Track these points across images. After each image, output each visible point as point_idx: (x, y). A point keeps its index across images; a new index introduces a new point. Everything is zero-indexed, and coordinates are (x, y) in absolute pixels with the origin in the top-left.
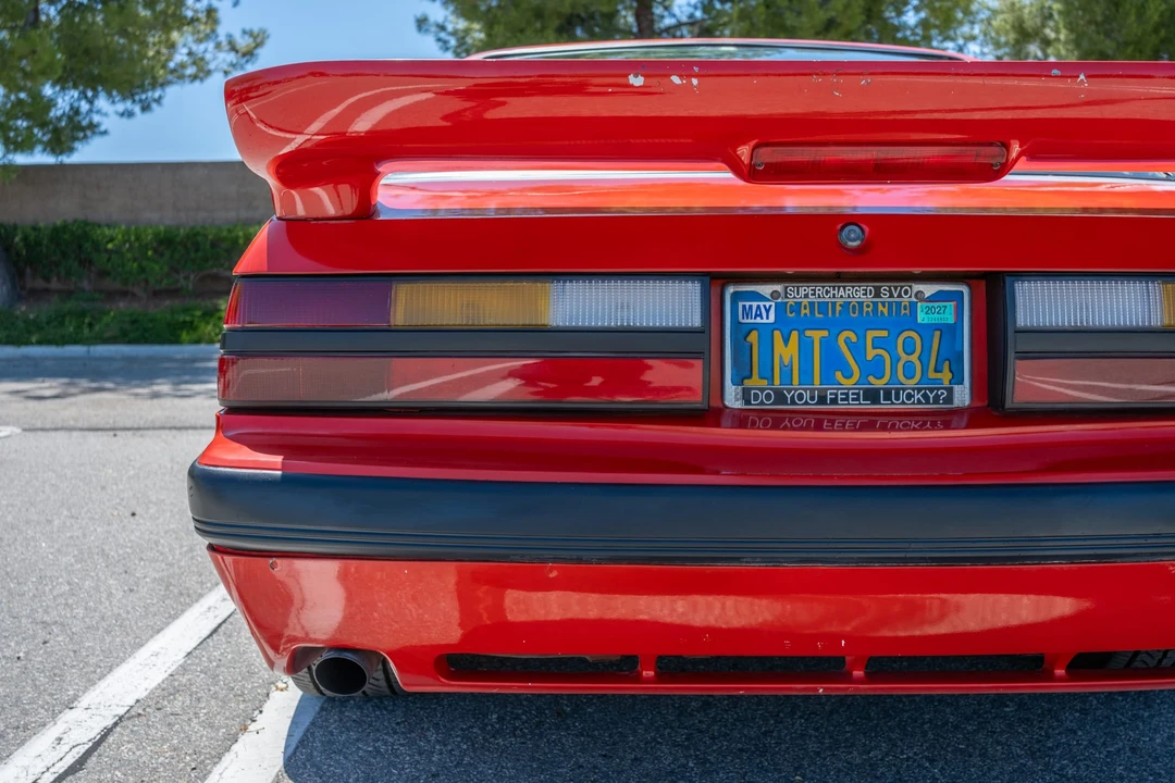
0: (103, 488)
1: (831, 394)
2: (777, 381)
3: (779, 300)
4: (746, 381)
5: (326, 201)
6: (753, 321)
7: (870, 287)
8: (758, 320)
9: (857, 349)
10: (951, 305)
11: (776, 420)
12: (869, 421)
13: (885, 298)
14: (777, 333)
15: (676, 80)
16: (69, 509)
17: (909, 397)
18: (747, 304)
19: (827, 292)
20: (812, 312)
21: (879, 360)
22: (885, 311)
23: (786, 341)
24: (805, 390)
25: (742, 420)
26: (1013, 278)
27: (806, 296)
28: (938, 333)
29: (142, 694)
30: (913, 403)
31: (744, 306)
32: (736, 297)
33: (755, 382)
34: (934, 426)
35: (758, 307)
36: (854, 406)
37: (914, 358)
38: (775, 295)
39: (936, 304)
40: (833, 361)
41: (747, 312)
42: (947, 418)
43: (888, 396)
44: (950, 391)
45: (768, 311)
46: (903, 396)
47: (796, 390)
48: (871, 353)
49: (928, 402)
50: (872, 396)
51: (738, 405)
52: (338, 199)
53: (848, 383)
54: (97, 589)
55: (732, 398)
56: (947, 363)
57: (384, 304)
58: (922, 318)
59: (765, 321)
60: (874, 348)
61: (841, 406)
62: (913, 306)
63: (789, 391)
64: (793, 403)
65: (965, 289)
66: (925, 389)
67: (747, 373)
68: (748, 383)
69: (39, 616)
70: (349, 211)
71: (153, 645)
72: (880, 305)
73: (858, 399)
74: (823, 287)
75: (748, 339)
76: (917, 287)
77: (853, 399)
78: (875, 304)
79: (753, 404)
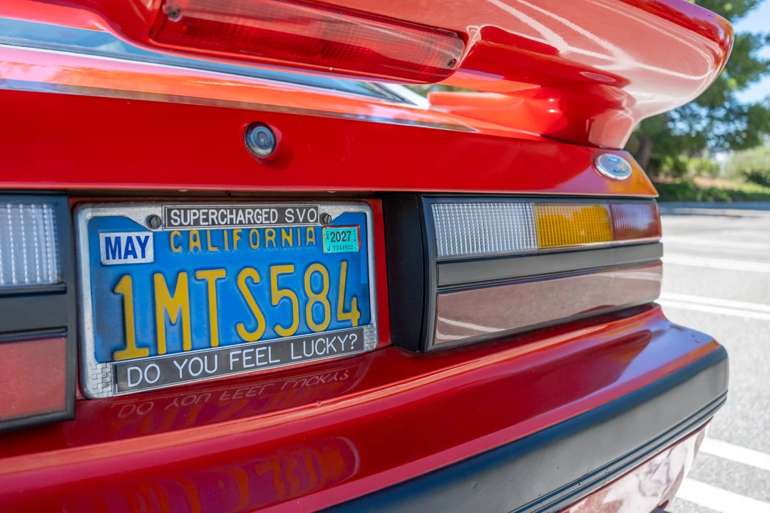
1: (234, 356)
2: (162, 348)
3: (160, 229)
4: (118, 355)
6: (123, 261)
7: (273, 209)
8: (131, 259)
9: (261, 292)
10: (356, 231)
13: (290, 223)
14: (159, 278)
17: (321, 346)
18: (113, 236)
19: (223, 216)
20: (204, 246)
21: (286, 305)
22: (290, 239)
23: (172, 288)
24: (201, 356)
26: (431, 200)
27: (197, 222)
28: (344, 264)
30: (325, 354)
31: (108, 240)
33: (131, 353)
35: (130, 240)
36: (260, 368)
37: (322, 297)
38: (152, 221)
39: (341, 230)
40: (233, 311)
41: (113, 248)
43: (298, 349)
44: (360, 333)
45: (143, 246)
46: (314, 347)
47: (190, 357)
48: (277, 296)
49: (339, 351)
50: (281, 351)
53: (253, 339)
55: (98, 383)
56: (355, 299)
58: (328, 247)
59: (140, 260)
60: (280, 288)
61: (246, 371)
62: (318, 232)
63: (180, 361)
64: (189, 377)
65: (368, 211)
66: (337, 335)
67: (118, 341)
68: (121, 356)
72: (283, 230)
73: (266, 359)
74: (218, 210)
75: (118, 289)
76: (324, 208)
77: (261, 360)
78: (278, 231)
79: (131, 387)
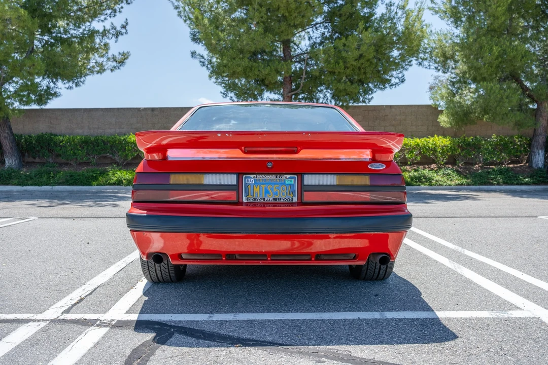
0: (75, 236)
1: (266, 199)
2: (254, 196)
3: (255, 179)
5: (156, 156)
6: (249, 183)
7: (275, 176)
8: (251, 183)
10: (293, 180)
11: (255, 205)
12: (275, 205)
13: (278, 178)
15: (227, 135)
16: (66, 242)
17: (283, 200)
18: (248, 179)
20: (262, 181)
21: (277, 192)
22: (278, 181)
23: (256, 187)
24: (261, 198)
25: (247, 204)
26: (304, 174)
27: (261, 178)
28: (290, 186)
29: (103, 282)
32: (245, 177)
33: (250, 196)
34: (289, 206)
35: (251, 180)
36: (271, 202)
37: (285, 191)
38: (254, 177)
39: (290, 180)
40: (267, 192)
41: (248, 181)
42: (292, 204)
43: (279, 200)
44: (292, 198)
45: (253, 181)
46: (282, 200)
48: (275, 190)
49: (287, 201)
50: (275, 199)
51: (246, 201)
52: (159, 156)
53: (270, 197)
54: (83, 261)
55: (245, 200)
56: (292, 192)
57: (168, 179)
58: (286, 182)
61: (268, 202)
62: (284, 180)
63: (257, 198)
64: (258, 201)
65: (296, 176)
66: (287, 198)
67: (248, 194)
68: (248, 197)
69: (68, 267)
70: (161, 158)
71: (104, 273)
73: (272, 200)
74: (265, 176)
75: (248, 187)
76: (285, 176)
78: (276, 179)
79: (249, 201)
